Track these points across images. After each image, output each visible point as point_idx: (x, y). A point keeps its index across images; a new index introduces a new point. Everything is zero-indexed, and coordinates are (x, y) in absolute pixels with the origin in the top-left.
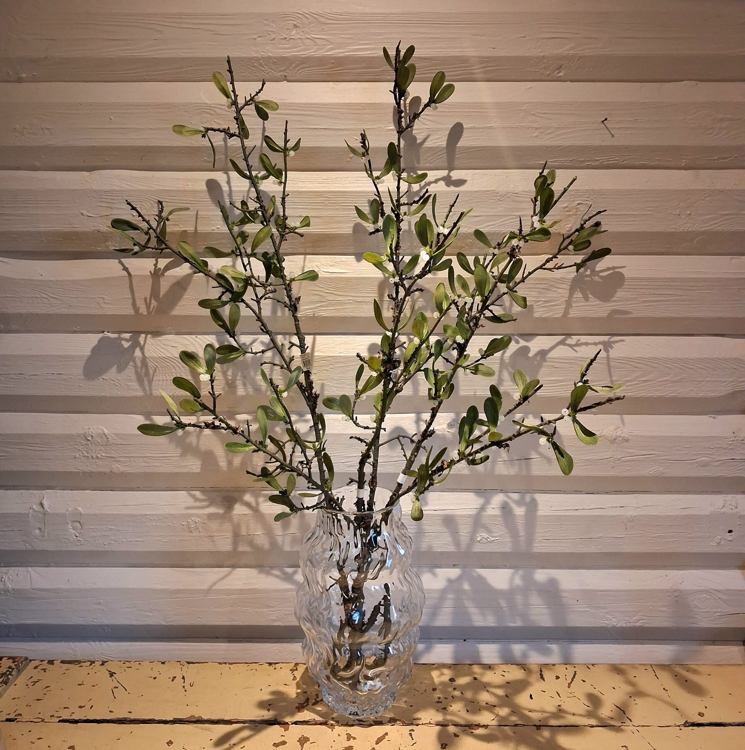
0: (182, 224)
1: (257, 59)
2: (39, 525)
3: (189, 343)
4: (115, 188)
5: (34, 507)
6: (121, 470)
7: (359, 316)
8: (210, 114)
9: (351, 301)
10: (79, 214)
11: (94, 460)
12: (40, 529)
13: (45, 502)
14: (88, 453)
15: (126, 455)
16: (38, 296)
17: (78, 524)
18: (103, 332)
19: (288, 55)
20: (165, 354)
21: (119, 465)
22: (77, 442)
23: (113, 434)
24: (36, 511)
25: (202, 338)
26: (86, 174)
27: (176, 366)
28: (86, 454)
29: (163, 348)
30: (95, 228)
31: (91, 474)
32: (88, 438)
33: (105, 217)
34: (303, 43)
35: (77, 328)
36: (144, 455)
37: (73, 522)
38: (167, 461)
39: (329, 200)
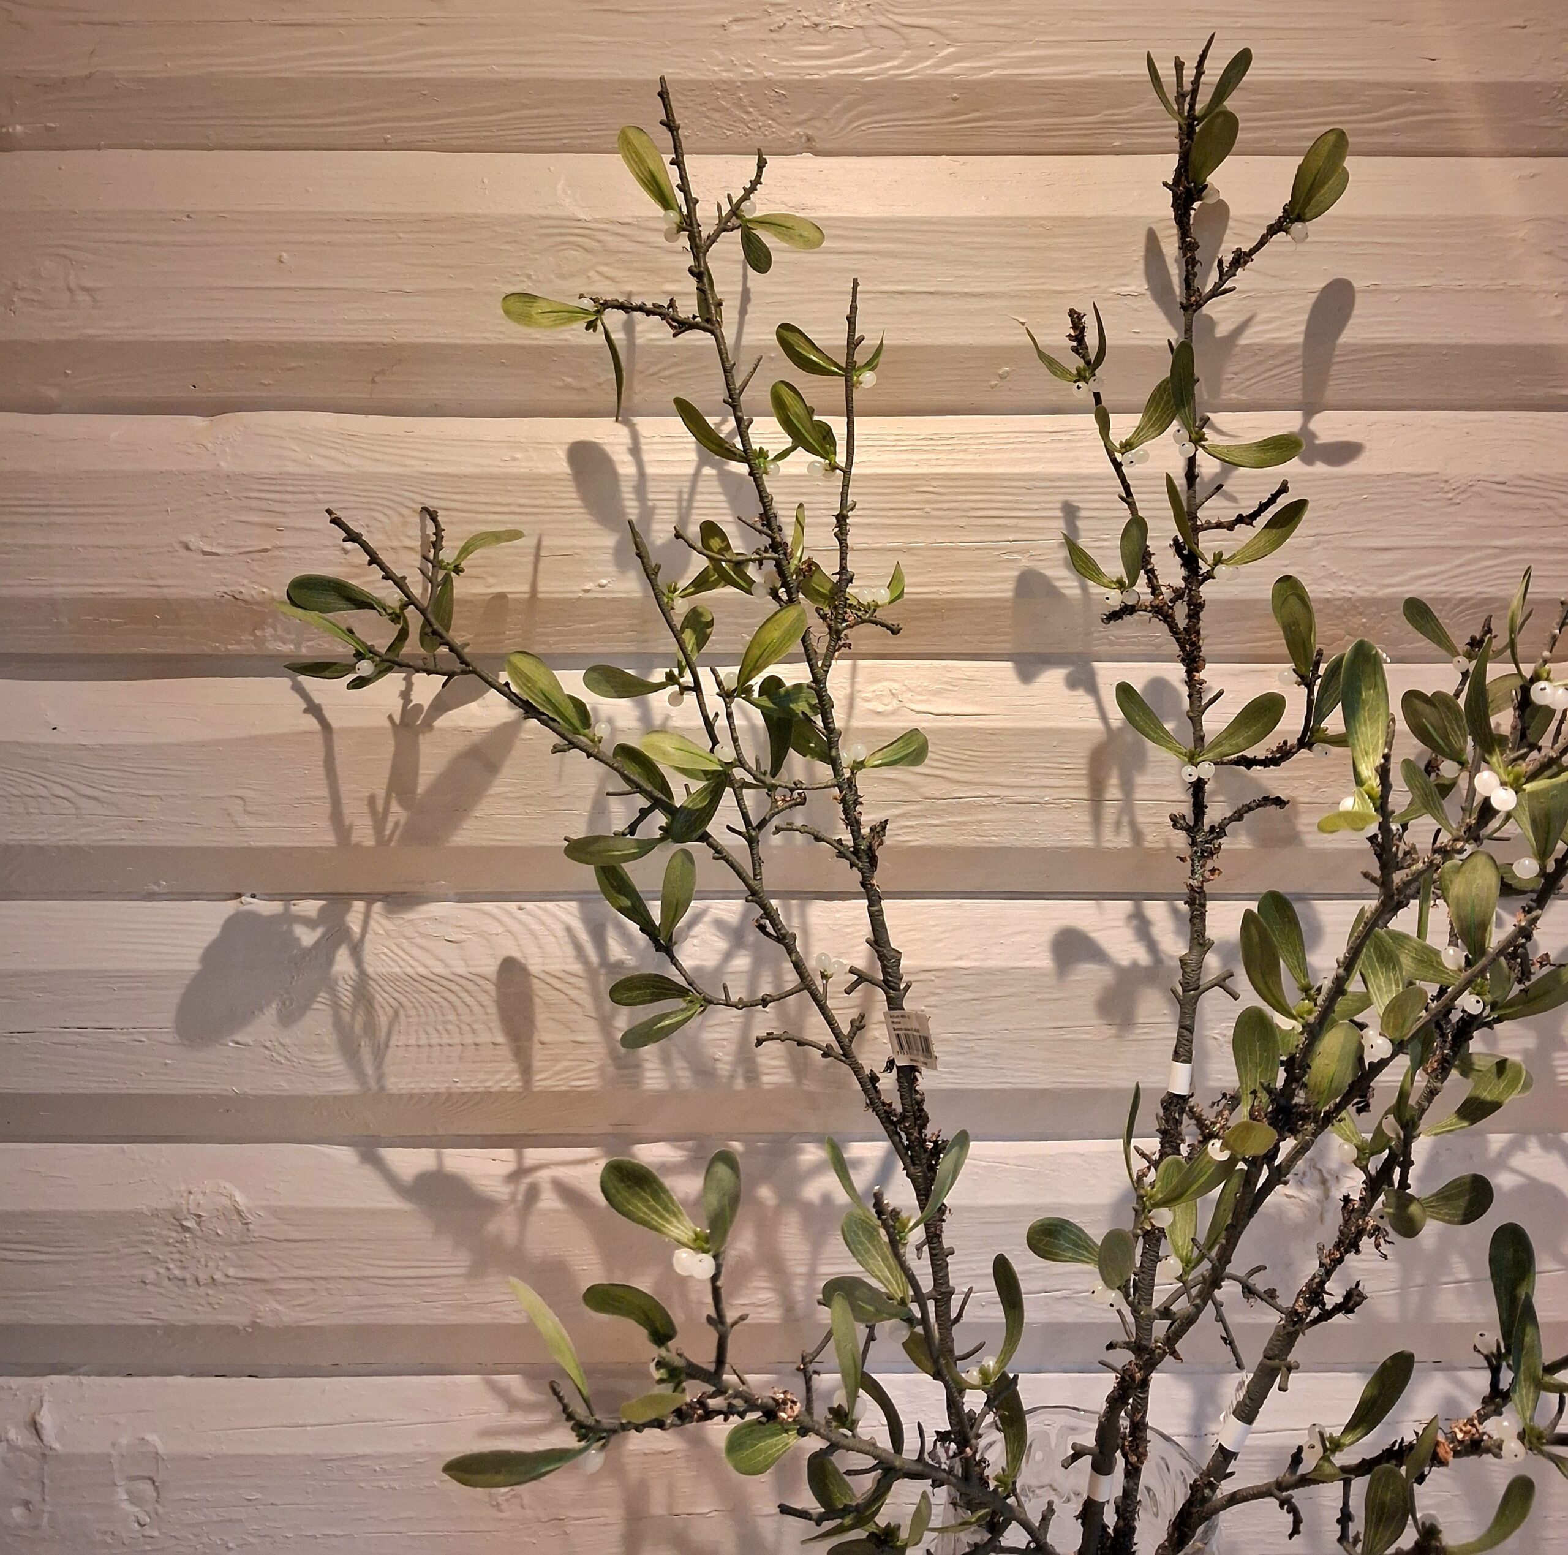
0: (493, 575)
1: (729, 88)
2: (24, 1492)
3: (500, 930)
4: (291, 468)
5: (12, 1434)
6: (285, 1319)
7: (1018, 844)
8: (588, 251)
9: (995, 801)
10: (177, 546)
11: (202, 1291)
12: (26, 1504)
13: (46, 1419)
14: (184, 1268)
15: (302, 1273)
16: (44, 792)
17: (147, 1487)
18: (238, 896)
19: (823, 75)
20: (426, 967)
21: (278, 1302)
22: (150, 1234)
23: (263, 1208)
24: (18, 1449)
25: (538, 912)
26: (198, 422)
27: (458, 1003)
28: (177, 1272)
29: (421, 947)
30: (225, 589)
31: (192, 1331)
32: (185, 1223)
33: (256, 556)
34: (869, 41)
35: (159, 885)
36: (356, 1274)
37: (132, 1479)
38: (426, 1290)
39: (937, 502)
